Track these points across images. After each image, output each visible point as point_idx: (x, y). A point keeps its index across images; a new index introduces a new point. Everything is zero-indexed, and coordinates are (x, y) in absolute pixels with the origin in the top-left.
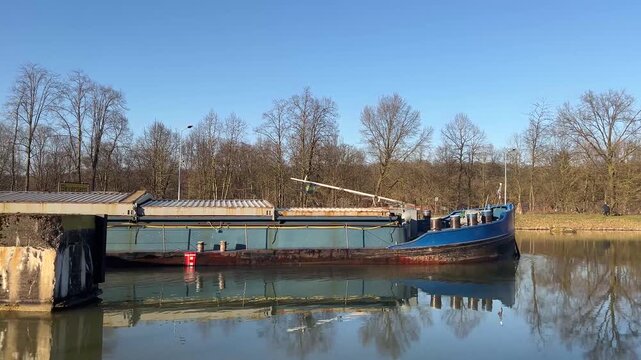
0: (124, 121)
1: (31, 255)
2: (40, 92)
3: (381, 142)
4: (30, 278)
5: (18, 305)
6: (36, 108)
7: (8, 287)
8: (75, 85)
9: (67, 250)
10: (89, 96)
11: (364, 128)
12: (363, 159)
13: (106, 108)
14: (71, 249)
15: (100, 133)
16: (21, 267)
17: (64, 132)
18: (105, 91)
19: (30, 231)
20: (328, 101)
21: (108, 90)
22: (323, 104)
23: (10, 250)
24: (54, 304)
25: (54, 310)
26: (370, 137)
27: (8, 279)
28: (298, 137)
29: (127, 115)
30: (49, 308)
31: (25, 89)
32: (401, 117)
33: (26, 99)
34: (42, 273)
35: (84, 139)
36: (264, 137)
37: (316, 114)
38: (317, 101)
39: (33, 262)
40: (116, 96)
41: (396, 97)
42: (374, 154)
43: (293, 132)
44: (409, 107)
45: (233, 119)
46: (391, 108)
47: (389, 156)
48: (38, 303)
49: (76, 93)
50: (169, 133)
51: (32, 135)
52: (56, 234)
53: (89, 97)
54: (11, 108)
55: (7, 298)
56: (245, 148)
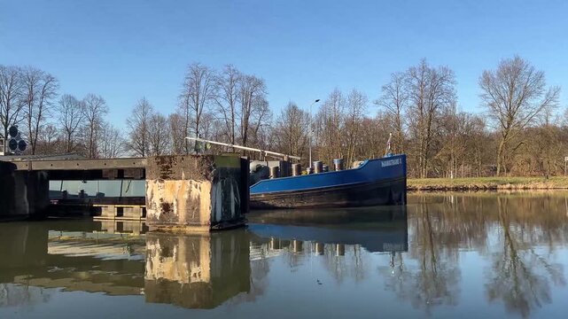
0: (265, 103)
1: (193, 187)
2: (202, 84)
3: (502, 105)
4: (193, 205)
5: (185, 226)
6: (200, 98)
7: (178, 213)
8: (227, 77)
9: (220, 183)
10: (238, 85)
11: (483, 92)
12: (484, 125)
13: (251, 94)
14: (222, 182)
15: (247, 115)
16: (186, 196)
17: (221, 115)
18: (250, 80)
19: (192, 167)
20: (445, 70)
21: (253, 79)
22: (440, 73)
23: (178, 183)
24: (211, 226)
25: (211, 231)
26: (491, 101)
27: (177, 205)
28: (416, 106)
29: (267, 99)
30: (208, 229)
31: (192, 84)
32: (523, 78)
33: (193, 92)
34: (201, 201)
35: (236, 120)
36: (384, 109)
37: (432, 84)
38: (434, 70)
39: (195, 192)
40: (259, 83)
41: (517, 59)
42: (494, 118)
43: (411, 102)
44: (532, 69)
45: (355, 94)
46: (512, 72)
47: (512, 118)
48: (199, 225)
49: (228, 83)
50: (301, 113)
51: (198, 119)
52: (211, 170)
53: (238, 87)
54: (183, 99)
55: (177, 221)
56: (367, 122)
